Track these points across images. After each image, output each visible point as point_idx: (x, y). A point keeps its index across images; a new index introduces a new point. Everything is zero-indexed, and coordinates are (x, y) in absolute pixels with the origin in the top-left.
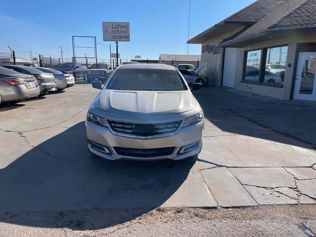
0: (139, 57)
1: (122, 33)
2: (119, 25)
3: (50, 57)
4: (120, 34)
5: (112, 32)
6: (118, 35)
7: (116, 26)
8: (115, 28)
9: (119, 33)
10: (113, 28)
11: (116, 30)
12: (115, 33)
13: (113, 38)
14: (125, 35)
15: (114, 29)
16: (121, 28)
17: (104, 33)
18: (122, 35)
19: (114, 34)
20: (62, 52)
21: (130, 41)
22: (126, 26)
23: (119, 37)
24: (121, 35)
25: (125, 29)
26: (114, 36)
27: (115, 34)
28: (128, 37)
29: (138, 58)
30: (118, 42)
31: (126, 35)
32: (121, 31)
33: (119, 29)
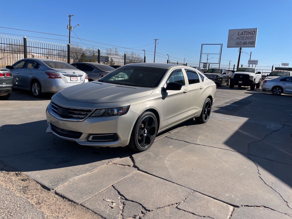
0: (287, 64)
1: (248, 39)
2: (245, 32)
3: (178, 62)
4: (244, 41)
5: (237, 38)
6: (243, 41)
7: (242, 32)
8: (241, 34)
9: (244, 39)
10: (238, 35)
11: (242, 37)
12: (240, 39)
13: (237, 44)
14: (250, 41)
15: (240, 36)
16: (247, 35)
17: (229, 40)
18: (248, 41)
19: (238, 41)
20: (208, 59)
21: (255, 47)
22: (253, 32)
23: (243, 43)
24: (246, 41)
25: (251, 35)
26: (238, 43)
27: (240, 41)
28: (254, 43)
29: (285, 65)
30: (242, 48)
31: (252, 41)
32: (247, 37)
33: (245, 36)
